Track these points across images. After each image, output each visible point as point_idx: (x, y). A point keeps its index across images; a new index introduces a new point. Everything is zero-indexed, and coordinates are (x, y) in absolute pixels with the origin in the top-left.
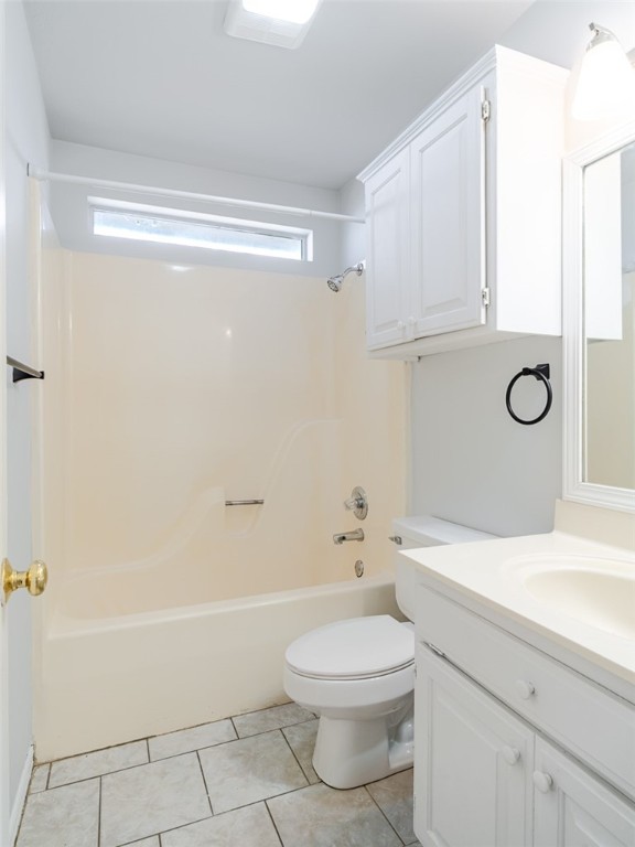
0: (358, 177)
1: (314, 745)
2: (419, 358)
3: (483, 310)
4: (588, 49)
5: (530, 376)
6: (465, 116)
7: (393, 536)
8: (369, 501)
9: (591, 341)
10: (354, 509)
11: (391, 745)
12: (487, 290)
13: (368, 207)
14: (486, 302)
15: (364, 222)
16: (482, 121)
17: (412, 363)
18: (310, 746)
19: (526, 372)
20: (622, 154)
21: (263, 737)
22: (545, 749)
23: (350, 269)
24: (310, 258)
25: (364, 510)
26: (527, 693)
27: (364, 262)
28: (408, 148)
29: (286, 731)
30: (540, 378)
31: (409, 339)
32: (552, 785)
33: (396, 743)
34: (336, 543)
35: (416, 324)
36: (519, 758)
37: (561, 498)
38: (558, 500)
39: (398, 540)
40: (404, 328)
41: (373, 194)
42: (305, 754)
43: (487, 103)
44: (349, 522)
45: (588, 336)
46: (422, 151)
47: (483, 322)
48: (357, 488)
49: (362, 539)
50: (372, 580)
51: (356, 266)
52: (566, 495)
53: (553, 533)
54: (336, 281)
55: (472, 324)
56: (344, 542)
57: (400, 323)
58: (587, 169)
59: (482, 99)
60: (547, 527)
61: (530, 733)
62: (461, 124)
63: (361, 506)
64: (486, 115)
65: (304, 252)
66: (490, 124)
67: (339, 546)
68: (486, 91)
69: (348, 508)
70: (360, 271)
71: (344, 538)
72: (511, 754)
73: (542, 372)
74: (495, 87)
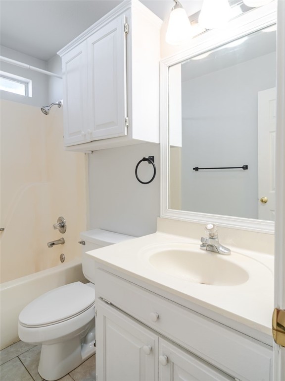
0: (58, 53)
1: (39, 360)
2: (92, 151)
3: (126, 128)
4: (172, 10)
5: (146, 162)
6: (115, 29)
7: (80, 241)
8: (67, 223)
9: (172, 147)
10: (59, 228)
11: (82, 347)
12: (127, 118)
13: (64, 70)
14: (127, 124)
15: (62, 78)
16: (125, 33)
17: (89, 154)
18: (36, 361)
19: (144, 159)
20: (182, 65)
21: (6, 364)
22: (164, 343)
23: (54, 104)
24: (30, 95)
25: (65, 228)
26: (156, 318)
27: (62, 101)
28: (86, 41)
29: (21, 357)
30: (150, 162)
31: (88, 141)
32: (168, 360)
33: (85, 345)
34: (49, 247)
35: (91, 133)
36: (151, 350)
37: (160, 217)
38: (158, 218)
39: (83, 243)
40: (85, 135)
41: (67, 63)
42: (34, 367)
43: (126, 24)
44: (56, 235)
45: (170, 145)
46: (93, 44)
47: (126, 134)
48: (60, 217)
49: (63, 243)
50: (70, 264)
51: (57, 102)
52: (162, 216)
53: (157, 233)
54: (46, 109)
55: (120, 135)
56: (53, 246)
57: (83, 132)
58: (170, 68)
59: (125, 22)
60: (153, 230)
61: (156, 337)
62: (113, 34)
63: (63, 226)
64: (126, 31)
65: (27, 90)
66: (128, 35)
67: (51, 248)
68: (126, 18)
69: (55, 228)
70: (59, 105)
71: (53, 244)
72: (147, 348)
73: (151, 160)
74: (131, 17)
